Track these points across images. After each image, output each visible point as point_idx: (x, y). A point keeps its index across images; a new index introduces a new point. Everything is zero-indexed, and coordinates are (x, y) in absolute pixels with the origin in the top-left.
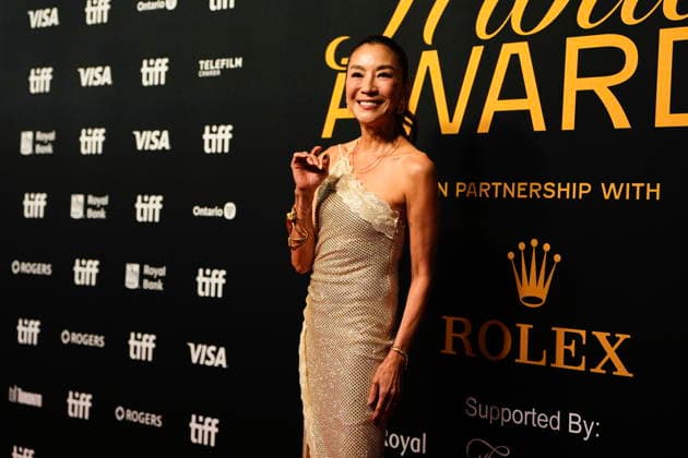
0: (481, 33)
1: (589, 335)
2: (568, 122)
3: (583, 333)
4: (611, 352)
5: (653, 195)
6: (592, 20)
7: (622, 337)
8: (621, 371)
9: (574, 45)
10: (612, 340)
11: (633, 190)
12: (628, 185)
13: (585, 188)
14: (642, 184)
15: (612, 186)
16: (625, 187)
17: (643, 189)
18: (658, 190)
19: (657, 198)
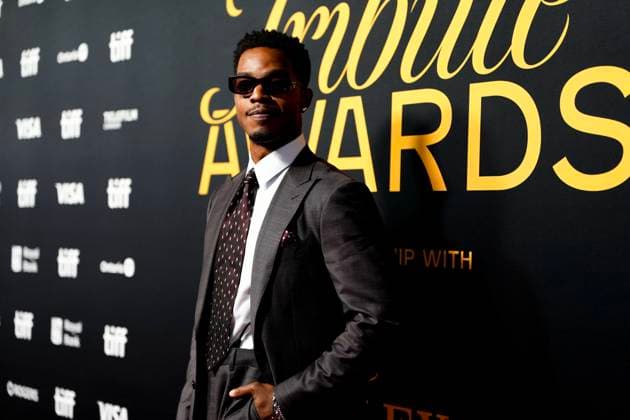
0: (324, 86)
1: (414, 413)
2: (395, 186)
3: (409, 411)
5: (466, 264)
6: (414, 73)
7: (442, 418)
9: (400, 100)
11: (449, 257)
12: (445, 252)
13: (409, 254)
14: (457, 252)
15: (432, 252)
16: (442, 253)
17: (458, 256)
18: (470, 259)
19: (470, 267)
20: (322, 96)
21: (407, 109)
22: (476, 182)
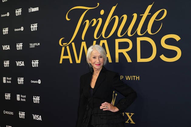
0: (95, 37)
1: (125, 114)
2: (117, 60)
4: (130, 117)
5: (138, 79)
6: (121, 35)
7: (132, 114)
8: (132, 122)
9: (117, 41)
10: (130, 115)
11: (133, 77)
12: (132, 77)
13: (122, 77)
14: (135, 76)
15: (128, 76)
16: (131, 77)
17: (135, 77)
18: (139, 78)
19: (139, 80)
20: (95, 40)
21: (119, 43)
22: (139, 60)
